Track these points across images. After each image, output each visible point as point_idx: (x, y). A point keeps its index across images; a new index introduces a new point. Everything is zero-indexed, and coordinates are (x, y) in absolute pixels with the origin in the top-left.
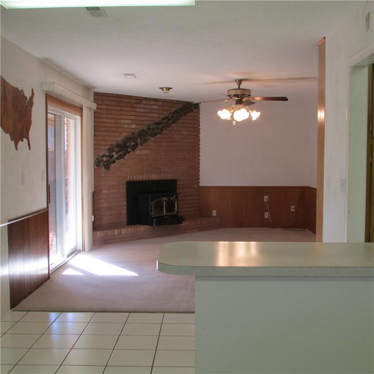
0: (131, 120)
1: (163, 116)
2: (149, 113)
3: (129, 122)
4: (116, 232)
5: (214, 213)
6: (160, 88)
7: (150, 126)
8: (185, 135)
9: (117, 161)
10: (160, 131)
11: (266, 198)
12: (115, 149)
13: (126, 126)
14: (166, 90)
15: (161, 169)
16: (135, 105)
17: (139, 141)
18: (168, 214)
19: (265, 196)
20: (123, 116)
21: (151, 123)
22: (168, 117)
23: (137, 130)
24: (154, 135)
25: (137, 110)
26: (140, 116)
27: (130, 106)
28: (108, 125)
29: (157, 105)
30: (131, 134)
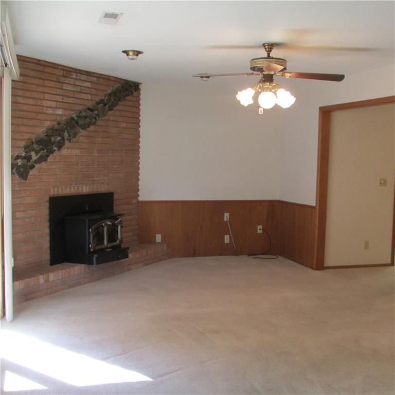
0: (56, 101)
1: (98, 99)
2: (80, 92)
3: (54, 104)
4: (41, 279)
5: (159, 238)
6: (124, 52)
7: (81, 112)
8: (124, 128)
9: (37, 166)
10: (94, 120)
11: (226, 216)
12: (35, 146)
13: (50, 111)
14: (134, 55)
15: (94, 177)
16: (62, 79)
17: (66, 134)
18: (110, 245)
19: (225, 214)
20: (46, 95)
21: (82, 107)
22: (104, 100)
23: (64, 118)
24: (85, 127)
25: (64, 88)
26: (68, 97)
27: (55, 80)
28: (25, 108)
29: (91, 82)
30: (55, 123)
